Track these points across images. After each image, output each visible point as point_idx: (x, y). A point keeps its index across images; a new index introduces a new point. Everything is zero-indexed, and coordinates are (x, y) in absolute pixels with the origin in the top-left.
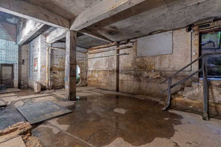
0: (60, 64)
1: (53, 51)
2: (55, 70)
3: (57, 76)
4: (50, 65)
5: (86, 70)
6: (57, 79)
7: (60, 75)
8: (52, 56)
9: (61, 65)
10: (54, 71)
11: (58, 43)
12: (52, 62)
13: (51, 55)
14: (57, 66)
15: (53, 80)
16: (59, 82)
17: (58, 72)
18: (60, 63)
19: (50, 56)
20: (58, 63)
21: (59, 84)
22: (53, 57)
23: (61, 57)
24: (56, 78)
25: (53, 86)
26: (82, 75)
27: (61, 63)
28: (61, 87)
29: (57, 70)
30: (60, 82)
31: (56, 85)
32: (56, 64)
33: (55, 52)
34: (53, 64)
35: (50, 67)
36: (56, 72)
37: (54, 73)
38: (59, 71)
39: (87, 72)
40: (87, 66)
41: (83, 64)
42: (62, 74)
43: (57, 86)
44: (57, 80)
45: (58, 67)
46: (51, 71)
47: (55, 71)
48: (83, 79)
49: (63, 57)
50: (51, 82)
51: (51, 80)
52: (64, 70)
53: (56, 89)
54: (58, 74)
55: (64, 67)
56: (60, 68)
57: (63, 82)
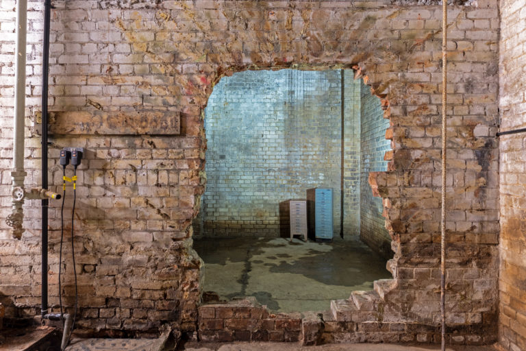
2: (88, 131)
3: (113, 198)
5: (481, 131)
6: (113, 231)
7: (142, 191)
9: (152, 79)
14: (112, 90)
15: (74, 239)
16: (128, 258)
17: (119, 147)
24: (98, 217)
25: (71, 292)
26: (417, 193)
27: (148, 59)
28: (153, 316)
29: (105, 128)
30: (137, 264)
31: (102, 290)
34: (73, 71)
36: (103, 154)
38: (131, 140)
39: (486, 153)
40: (494, 71)
41: (428, 52)
42: (164, 177)
43: (110, 302)
44: (114, 240)
45: (120, 98)
46: (44, 149)
47: (91, 144)
48: (429, 249)
50: (53, 258)
51: (45, 229)
52: (183, 133)
53: (103, 335)
54: (120, 176)
55: (177, 96)
56: (134, 114)
57: (171, 258)
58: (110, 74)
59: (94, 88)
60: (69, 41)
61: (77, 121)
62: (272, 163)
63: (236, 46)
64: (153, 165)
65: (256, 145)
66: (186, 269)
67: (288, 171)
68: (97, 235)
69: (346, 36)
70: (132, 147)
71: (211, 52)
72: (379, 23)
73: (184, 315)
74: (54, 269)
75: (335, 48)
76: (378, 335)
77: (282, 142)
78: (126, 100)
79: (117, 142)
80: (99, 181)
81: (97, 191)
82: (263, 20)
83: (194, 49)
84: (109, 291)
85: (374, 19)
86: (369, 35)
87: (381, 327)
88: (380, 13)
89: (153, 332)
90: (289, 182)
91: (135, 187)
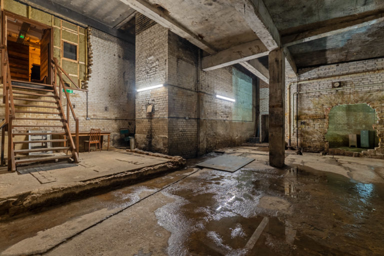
0: (316, 108)
1: (302, 87)
2: (305, 118)
3: (310, 130)
4: (295, 111)
7: (316, 128)
8: (298, 96)
9: (318, 109)
10: (303, 121)
11: (310, 71)
12: (298, 105)
13: (297, 94)
14: (310, 111)
15: (302, 136)
16: (313, 139)
17: (311, 121)
18: (315, 106)
19: (295, 97)
20: (311, 106)
21: (314, 143)
22: (301, 98)
23: (318, 94)
24: (307, 133)
25: (302, 145)
27: (317, 106)
28: (318, 150)
29: (308, 118)
30: (315, 141)
31: (308, 145)
32: (306, 108)
33: (304, 88)
34: (302, 109)
35: (295, 114)
36: (308, 122)
37: (304, 123)
38: (314, 120)
42: (321, 126)
43: (309, 147)
44: (310, 136)
46: (297, 121)
47: (306, 120)
49: (321, 94)
50: (298, 139)
51: (297, 134)
52: (325, 118)
53: (308, 152)
54: (311, 126)
55: (323, 112)
56: (314, 115)
57: (322, 140)
58: (309, 109)
59: (306, 112)
60: (301, 104)
61: (303, 117)
62: (341, 122)
63: (336, 102)
64: (318, 124)
65: (334, 116)
66: (325, 142)
67: (348, 124)
68: (307, 136)
69: (365, 98)
70: (314, 121)
71: (331, 104)
72: (374, 95)
73: (325, 150)
74: (299, 141)
75: (362, 101)
76: (375, 157)
77: (345, 115)
78: (312, 113)
79: (311, 120)
80: (307, 127)
81: (307, 128)
82: (343, 97)
83: (327, 103)
84: (309, 145)
85: (372, 94)
86: (371, 97)
87: (375, 155)
88: (374, 93)
89: (318, 152)
90: (348, 128)
91: (314, 128)
